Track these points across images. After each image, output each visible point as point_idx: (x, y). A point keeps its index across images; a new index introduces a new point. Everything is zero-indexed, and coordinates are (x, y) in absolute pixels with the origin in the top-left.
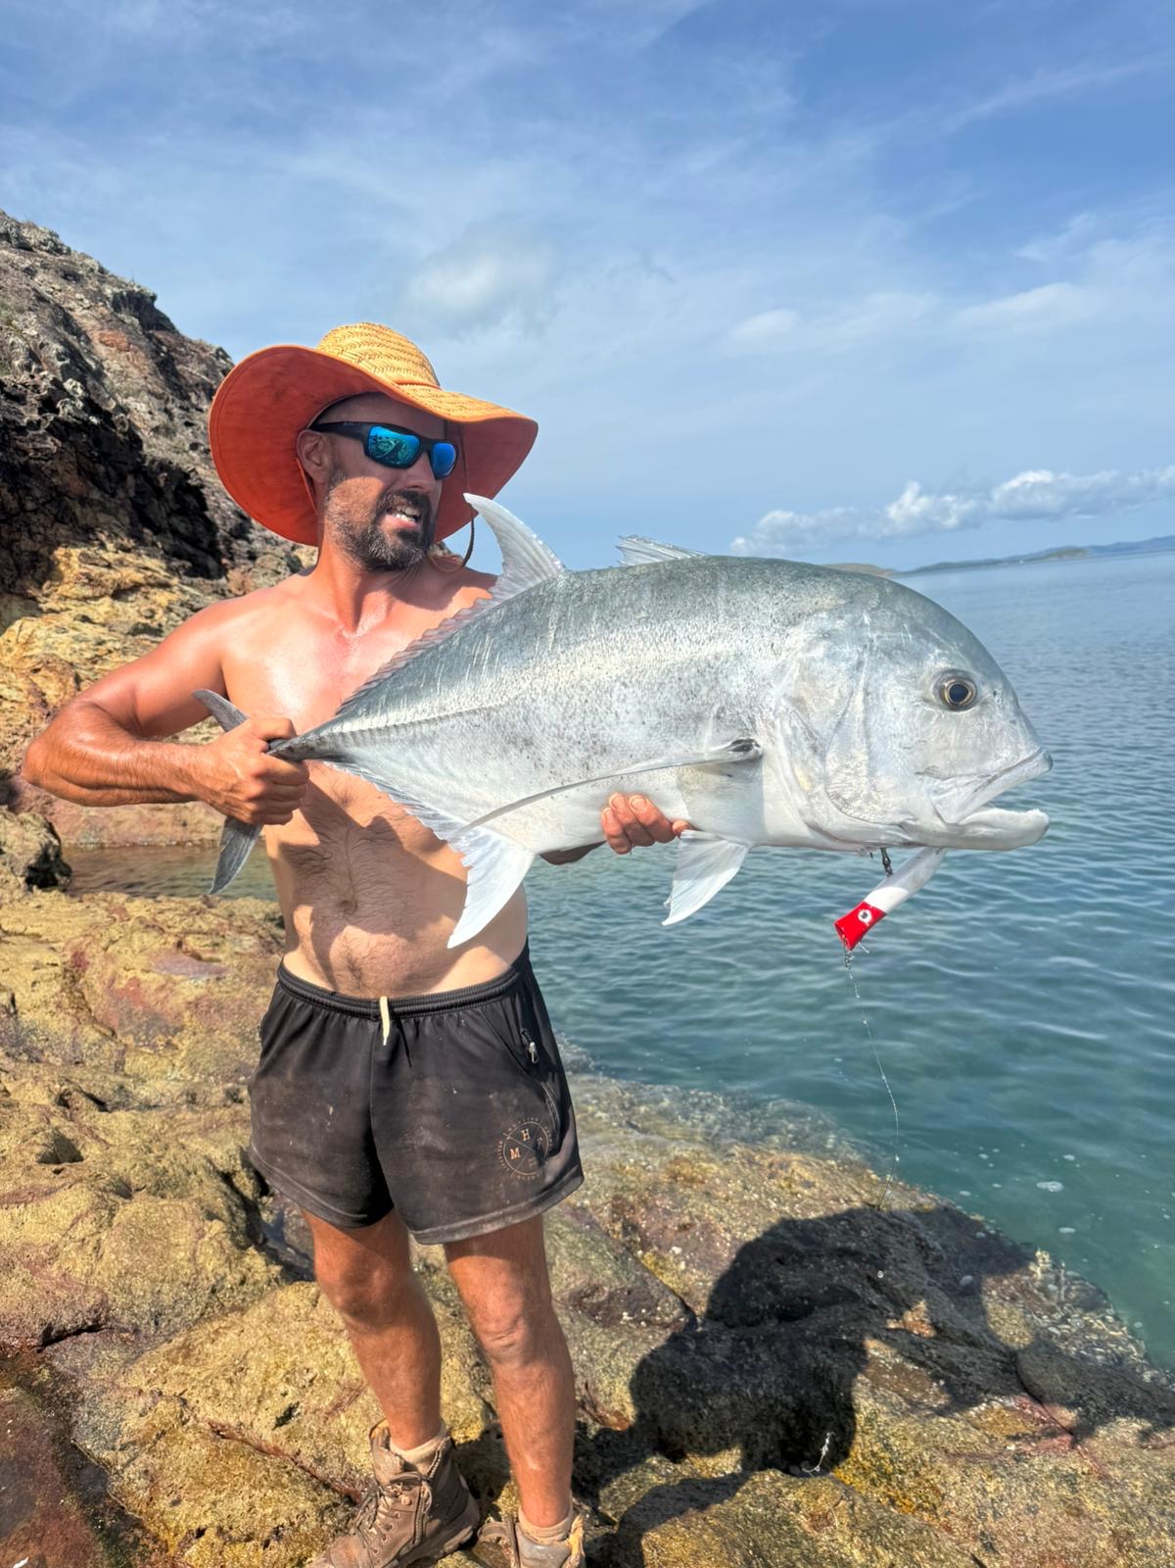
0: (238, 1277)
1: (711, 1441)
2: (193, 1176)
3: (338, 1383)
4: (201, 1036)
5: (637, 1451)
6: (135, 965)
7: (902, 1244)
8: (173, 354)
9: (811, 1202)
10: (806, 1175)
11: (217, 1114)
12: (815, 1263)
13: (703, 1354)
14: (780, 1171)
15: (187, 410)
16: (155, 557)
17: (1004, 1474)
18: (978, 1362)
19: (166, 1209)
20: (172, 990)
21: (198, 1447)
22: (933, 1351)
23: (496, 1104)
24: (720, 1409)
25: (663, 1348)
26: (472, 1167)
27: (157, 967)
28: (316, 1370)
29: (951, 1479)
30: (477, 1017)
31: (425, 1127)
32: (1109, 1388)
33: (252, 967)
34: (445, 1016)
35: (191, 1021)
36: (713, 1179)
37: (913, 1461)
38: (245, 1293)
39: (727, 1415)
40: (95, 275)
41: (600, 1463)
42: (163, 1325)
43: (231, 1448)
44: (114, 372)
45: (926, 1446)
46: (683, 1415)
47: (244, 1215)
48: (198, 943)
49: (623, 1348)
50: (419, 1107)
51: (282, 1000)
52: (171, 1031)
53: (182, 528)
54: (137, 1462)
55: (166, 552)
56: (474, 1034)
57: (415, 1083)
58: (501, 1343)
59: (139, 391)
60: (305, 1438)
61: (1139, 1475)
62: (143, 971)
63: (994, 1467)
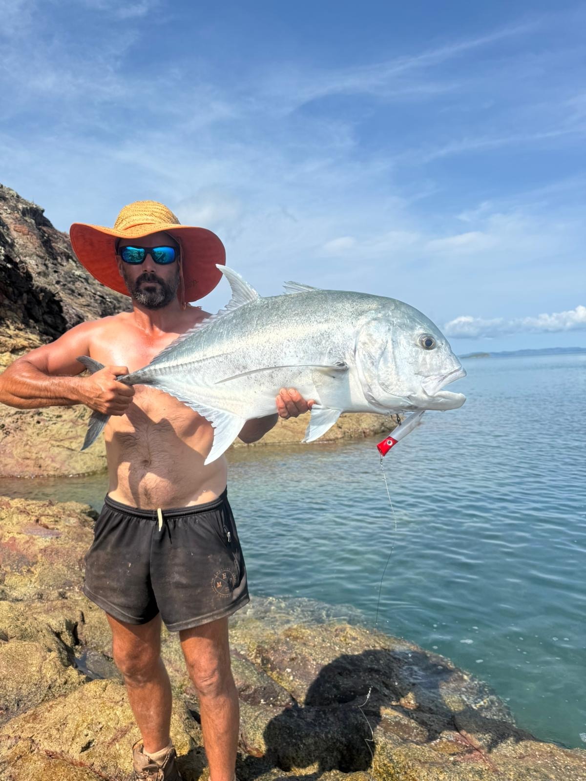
0: (63, 680)
1: (304, 761)
2: (40, 633)
3: (115, 728)
4: (46, 566)
5: (266, 766)
6: (13, 531)
7: (400, 667)
8: (51, 238)
9: (356, 647)
10: (354, 634)
11: (54, 603)
12: (357, 675)
13: (301, 718)
14: (341, 633)
15: (56, 265)
16: (34, 334)
17: (448, 770)
18: (436, 720)
19: (27, 646)
20: (32, 543)
21: (39, 763)
22: (414, 715)
23: (211, 561)
24: (309, 745)
25: (280, 715)
26: (199, 591)
27: (25, 531)
28: (104, 723)
29: (422, 774)
30: (204, 519)
31: (176, 573)
32: (498, 730)
33: (75, 532)
34: (189, 518)
35: (42, 559)
36: (307, 637)
37: (404, 767)
38: (67, 689)
39: (313, 748)
40: (14, 199)
41: (248, 772)
42: (22, 706)
43: (57, 763)
44: (20, 245)
45: (410, 759)
46: (290, 749)
47: (66, 653)
48: (47, 520)
49: (261, 715)
50: (173, 563)
51: (107, 512)
52: (31, 564)
53: (49, 320)
54: (6, 771)
55: (40, 332)
56: (203, 526)
57: (173, 551)
58: (206, 683)
59: (32, 254)
60: (97, 757)
61: (512, 769)
62: (17, 533)
63: (443, 768)
